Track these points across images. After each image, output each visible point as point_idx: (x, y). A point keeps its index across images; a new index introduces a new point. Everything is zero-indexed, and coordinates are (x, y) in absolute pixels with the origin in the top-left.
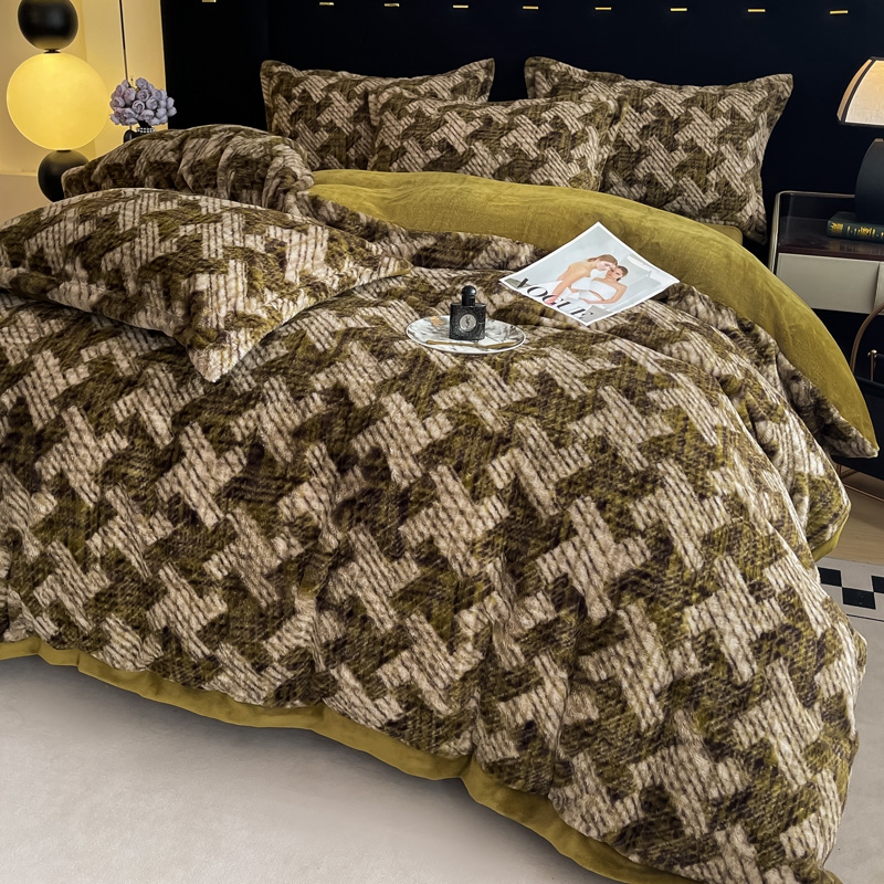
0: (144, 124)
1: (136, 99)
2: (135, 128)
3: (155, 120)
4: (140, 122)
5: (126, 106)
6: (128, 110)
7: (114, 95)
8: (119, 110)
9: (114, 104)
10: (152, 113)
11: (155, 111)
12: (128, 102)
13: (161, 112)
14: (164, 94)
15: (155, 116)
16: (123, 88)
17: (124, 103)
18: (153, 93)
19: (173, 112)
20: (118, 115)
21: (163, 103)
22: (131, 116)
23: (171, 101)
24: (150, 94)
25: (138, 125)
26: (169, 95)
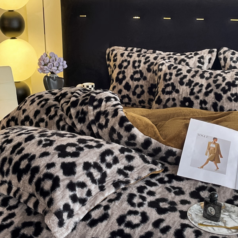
0: (52, 73)
1: (49, 62)
2: (49, 74)
3: (58, 71)
4: (51, 72)
5: (45, 65)
6: (46, 67)
7: (40, 60)
8: (42, 67)
9: (40, 64)
10: (56, 68)
11: (58, 67)
12: (46, 63)
13: (61, 68)
14: (62, 59)
15: (58, 69)
16: (44, 57)
17: (44, 63)
18: (57, 59)
19: (66, 66)
20: (41, 69)
21: (61, 64)
22: (47, 69)
23: (65, 62)
24: (56, 59)
25: (50, 73)
26: (64, 60)
